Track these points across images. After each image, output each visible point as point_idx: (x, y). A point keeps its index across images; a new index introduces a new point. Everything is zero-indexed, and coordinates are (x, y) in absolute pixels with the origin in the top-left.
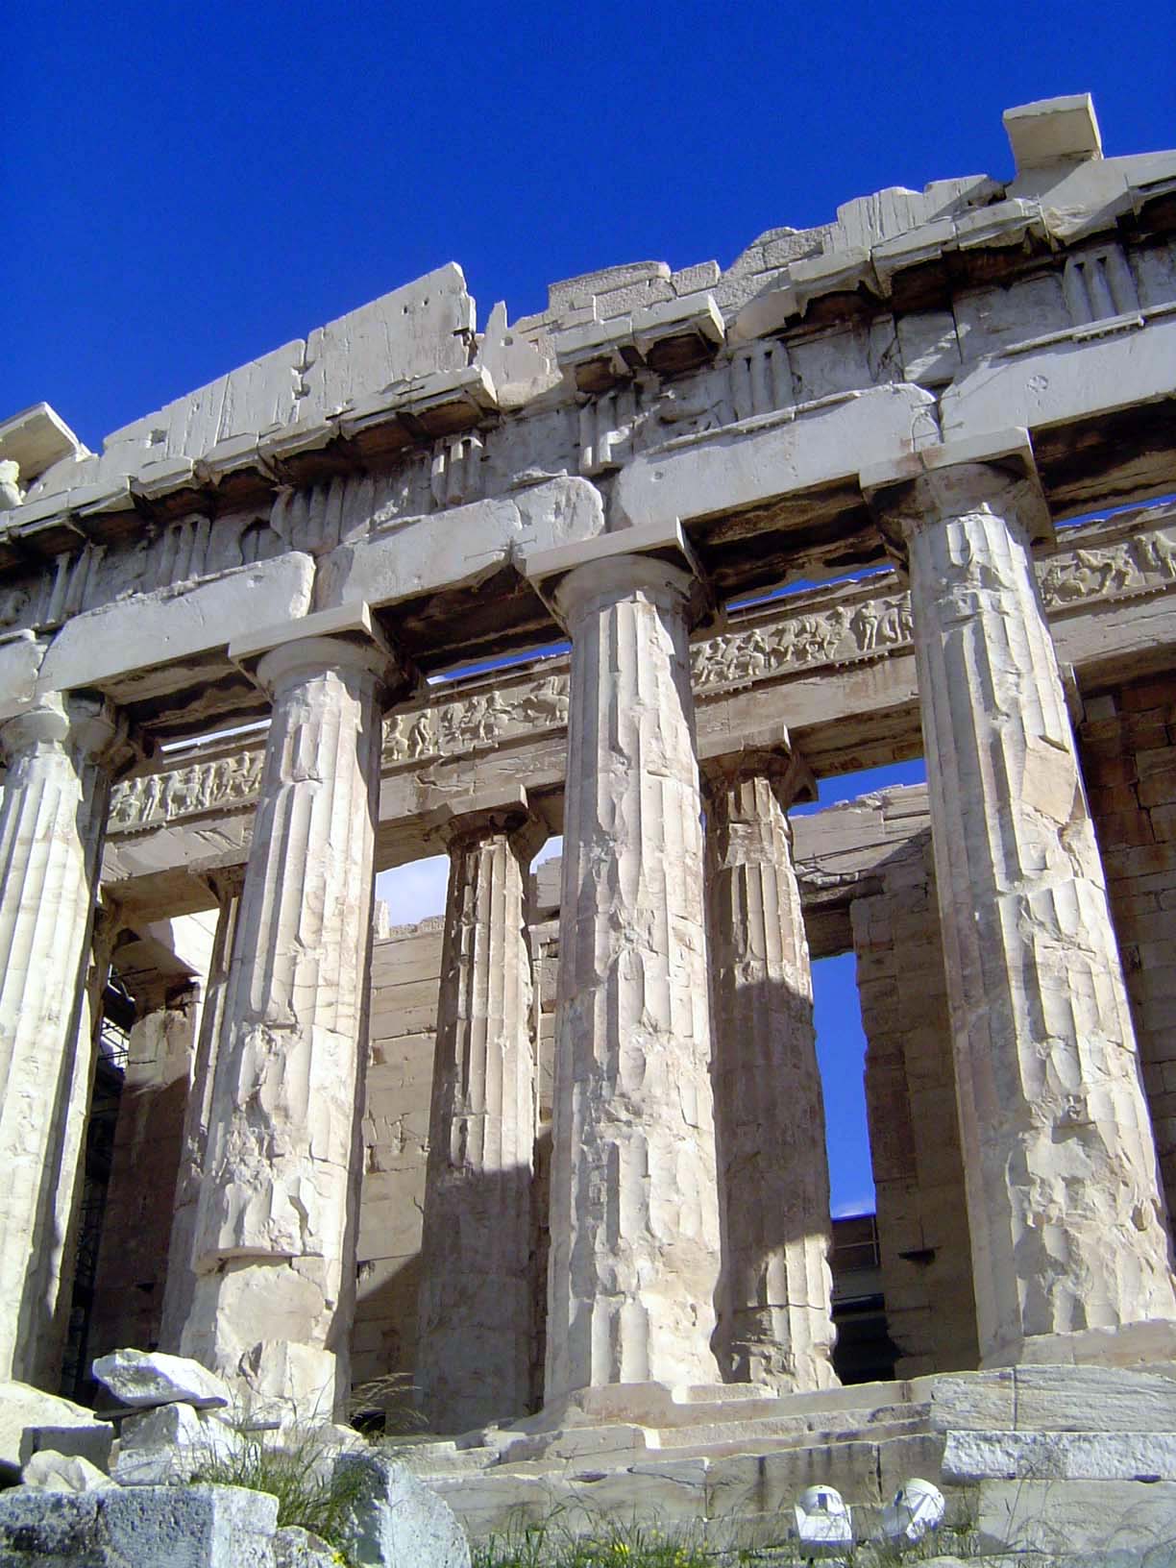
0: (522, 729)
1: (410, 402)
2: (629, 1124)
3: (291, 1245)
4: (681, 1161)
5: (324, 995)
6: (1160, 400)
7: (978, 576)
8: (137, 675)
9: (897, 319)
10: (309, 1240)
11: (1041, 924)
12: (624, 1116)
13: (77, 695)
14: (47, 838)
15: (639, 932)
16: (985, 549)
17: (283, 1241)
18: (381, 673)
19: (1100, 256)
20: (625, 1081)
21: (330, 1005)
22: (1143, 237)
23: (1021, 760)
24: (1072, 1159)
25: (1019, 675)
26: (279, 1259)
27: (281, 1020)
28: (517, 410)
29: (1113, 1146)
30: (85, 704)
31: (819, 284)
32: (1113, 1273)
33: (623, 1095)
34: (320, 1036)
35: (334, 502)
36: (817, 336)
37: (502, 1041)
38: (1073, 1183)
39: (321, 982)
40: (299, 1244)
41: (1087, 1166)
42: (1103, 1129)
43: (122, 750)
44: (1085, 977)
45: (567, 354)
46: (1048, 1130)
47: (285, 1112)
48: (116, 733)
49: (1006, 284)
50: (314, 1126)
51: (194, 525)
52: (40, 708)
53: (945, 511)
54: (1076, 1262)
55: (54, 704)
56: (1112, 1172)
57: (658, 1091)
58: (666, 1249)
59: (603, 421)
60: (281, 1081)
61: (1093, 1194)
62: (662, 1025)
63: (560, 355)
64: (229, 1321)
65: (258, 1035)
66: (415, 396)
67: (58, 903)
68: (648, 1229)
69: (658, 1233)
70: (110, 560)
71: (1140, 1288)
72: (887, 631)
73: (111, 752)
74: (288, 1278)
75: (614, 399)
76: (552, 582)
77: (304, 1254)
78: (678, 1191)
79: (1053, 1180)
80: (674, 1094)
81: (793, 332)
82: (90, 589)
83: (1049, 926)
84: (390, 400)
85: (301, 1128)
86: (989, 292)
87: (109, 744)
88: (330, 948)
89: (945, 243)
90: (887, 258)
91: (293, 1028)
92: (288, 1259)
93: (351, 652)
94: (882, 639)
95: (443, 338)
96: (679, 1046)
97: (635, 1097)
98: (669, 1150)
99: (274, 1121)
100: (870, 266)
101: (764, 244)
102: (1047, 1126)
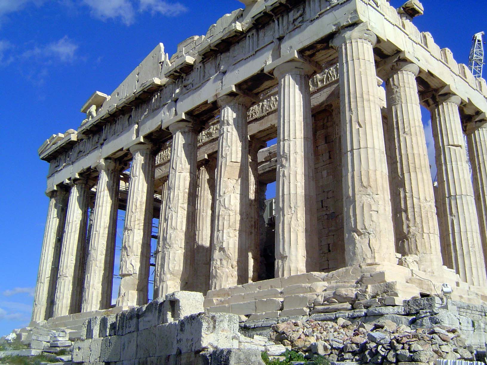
0: (207, 140)
1: (144, 88)
2: (168, 249)
3: (131, 272)
4: (177, 255)
5: (137, 223)
6: (256, 74)
7: (226, 123)
8: (115, 153)
9: (221, 54)
10: (134, 271)
11: (223, 206)
12: (168, 247)
13: (106, 159)
14: (104, 190)
15: (173, 209)
16: (228, 116)
17: (130, 272)
18: (150, 148)
19: (252, 33)
20: (168, 240)
21: (138, 224)
22: (260, 26)
23: (225, 168)
24: (221, 255)
25: (229, 147)
26: (130, 275)
27: (130, 229)
28: (164, 85)
29: (228, 252)
30: (108, 160)
31: (202, 52)
32: (222, 278)
33: (168, 243)
34: (135, 230)
35: (140, 110)
36: (208, 61)
37: (203, 214)
38: (221, 260)
39: (136, 220)
40: (132, 272)
41: (223, 256)
42: (226, 249)
43: (119, 167)
44: (229, 216)
45: (166, 74)
46: (218, 249)
47: (129, 247)
48: (116, 164)
49: (238, 42)
50: (135, 249)
51: (121, 117)
52: (100, 163)
53: (223, 106)
54: (217, 276)
55: (102, 162)
56: (228, 257)
57: (173, 242)
58: (172, 273)
59: (177, 87)
60: (129, 241)
61: (224, 262)
62: (175, 228)
63: (165, 75)
64: (123, 287)
65: (127, 232)
66: (145, 87)
67: (107, 204)
68: (169, 269)
69: (171, 270)
70: (111, 126)
71: (227, 281)
72: (267, 108)
73: (116, 168)
74: (131, 278)
75: (178, 81)
76: (167, 128)
77: (134, 274)
78: (175, 261)
79: (218, 260)
80: (177, 242)
81: (204, 61)
82: (108, 134)
83: (224, 206)
84: (142, 88)
85: (132, 250)
86: (235, 45)
87: (115, 167)
88: (138, 212)
89: (221, 38)
90: (212, 43)
91: (131, 230)
92: (131, 275)
93: (142, 146)
94: (266, 110)
95: (158, 64)
96: (179, 232)
97: (170, 243)
98: (175, 253)
99: (128, 249)
100: (210, 46)
101: (210, 29)
102: (218, 248)
